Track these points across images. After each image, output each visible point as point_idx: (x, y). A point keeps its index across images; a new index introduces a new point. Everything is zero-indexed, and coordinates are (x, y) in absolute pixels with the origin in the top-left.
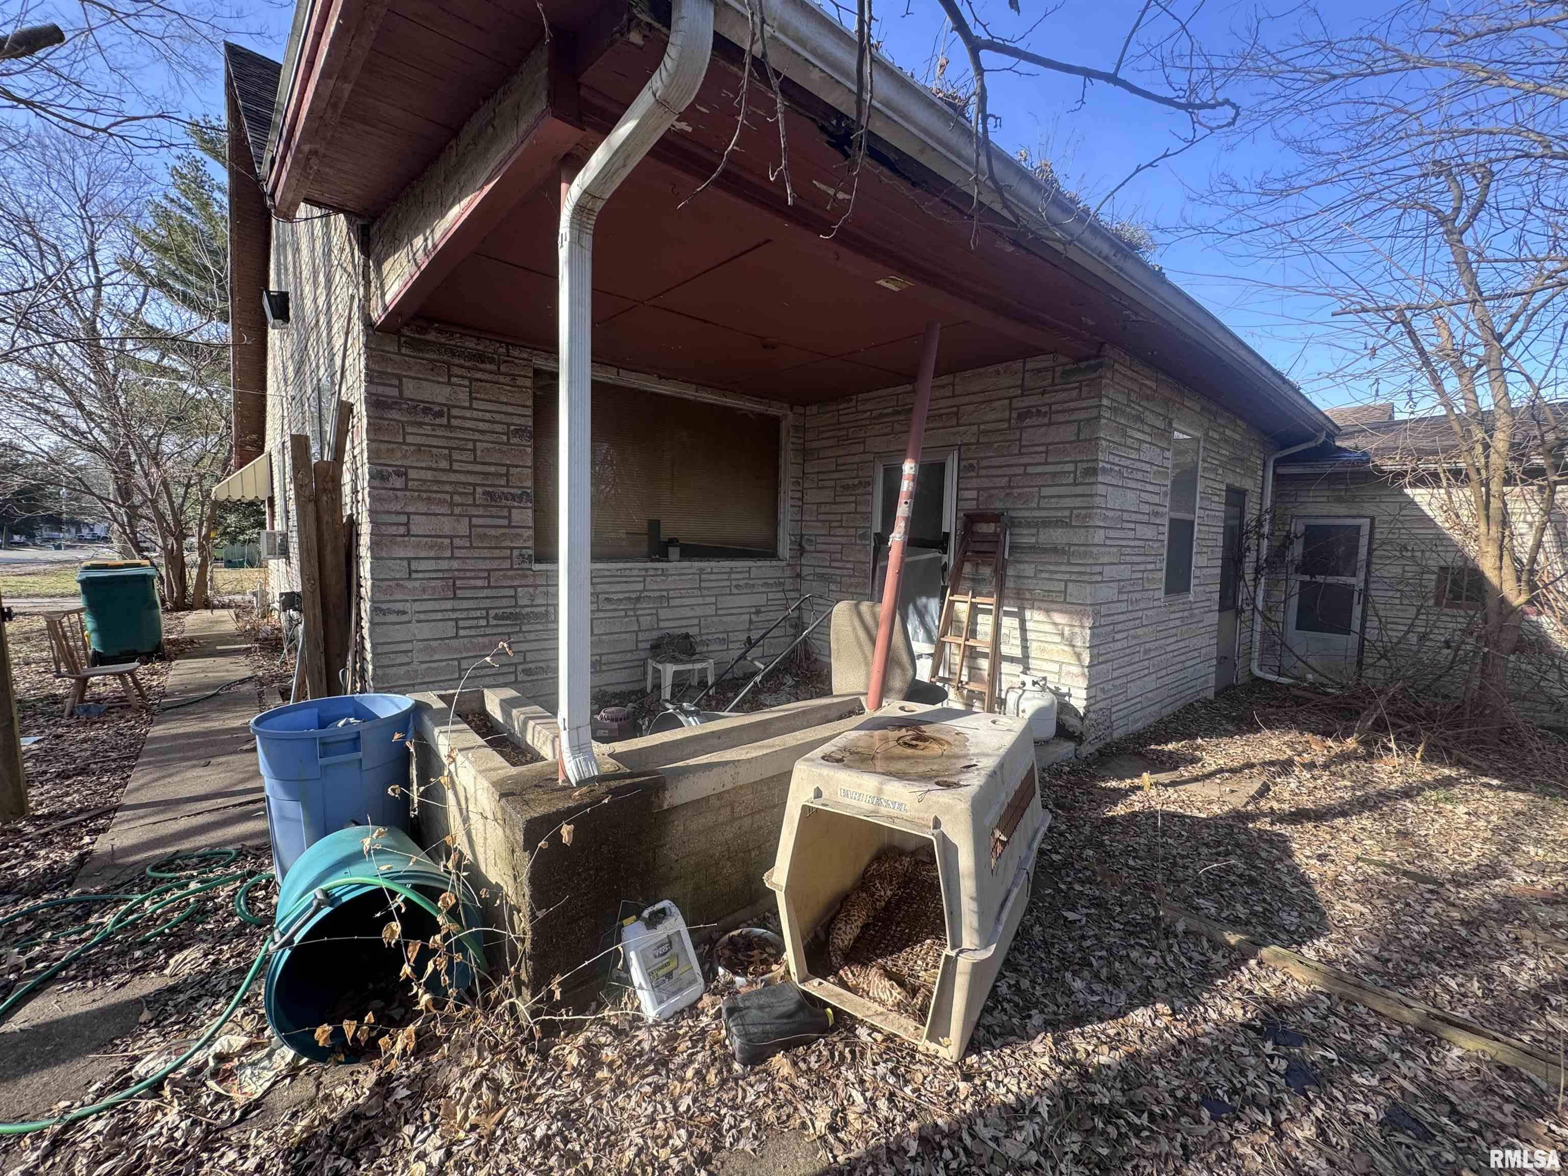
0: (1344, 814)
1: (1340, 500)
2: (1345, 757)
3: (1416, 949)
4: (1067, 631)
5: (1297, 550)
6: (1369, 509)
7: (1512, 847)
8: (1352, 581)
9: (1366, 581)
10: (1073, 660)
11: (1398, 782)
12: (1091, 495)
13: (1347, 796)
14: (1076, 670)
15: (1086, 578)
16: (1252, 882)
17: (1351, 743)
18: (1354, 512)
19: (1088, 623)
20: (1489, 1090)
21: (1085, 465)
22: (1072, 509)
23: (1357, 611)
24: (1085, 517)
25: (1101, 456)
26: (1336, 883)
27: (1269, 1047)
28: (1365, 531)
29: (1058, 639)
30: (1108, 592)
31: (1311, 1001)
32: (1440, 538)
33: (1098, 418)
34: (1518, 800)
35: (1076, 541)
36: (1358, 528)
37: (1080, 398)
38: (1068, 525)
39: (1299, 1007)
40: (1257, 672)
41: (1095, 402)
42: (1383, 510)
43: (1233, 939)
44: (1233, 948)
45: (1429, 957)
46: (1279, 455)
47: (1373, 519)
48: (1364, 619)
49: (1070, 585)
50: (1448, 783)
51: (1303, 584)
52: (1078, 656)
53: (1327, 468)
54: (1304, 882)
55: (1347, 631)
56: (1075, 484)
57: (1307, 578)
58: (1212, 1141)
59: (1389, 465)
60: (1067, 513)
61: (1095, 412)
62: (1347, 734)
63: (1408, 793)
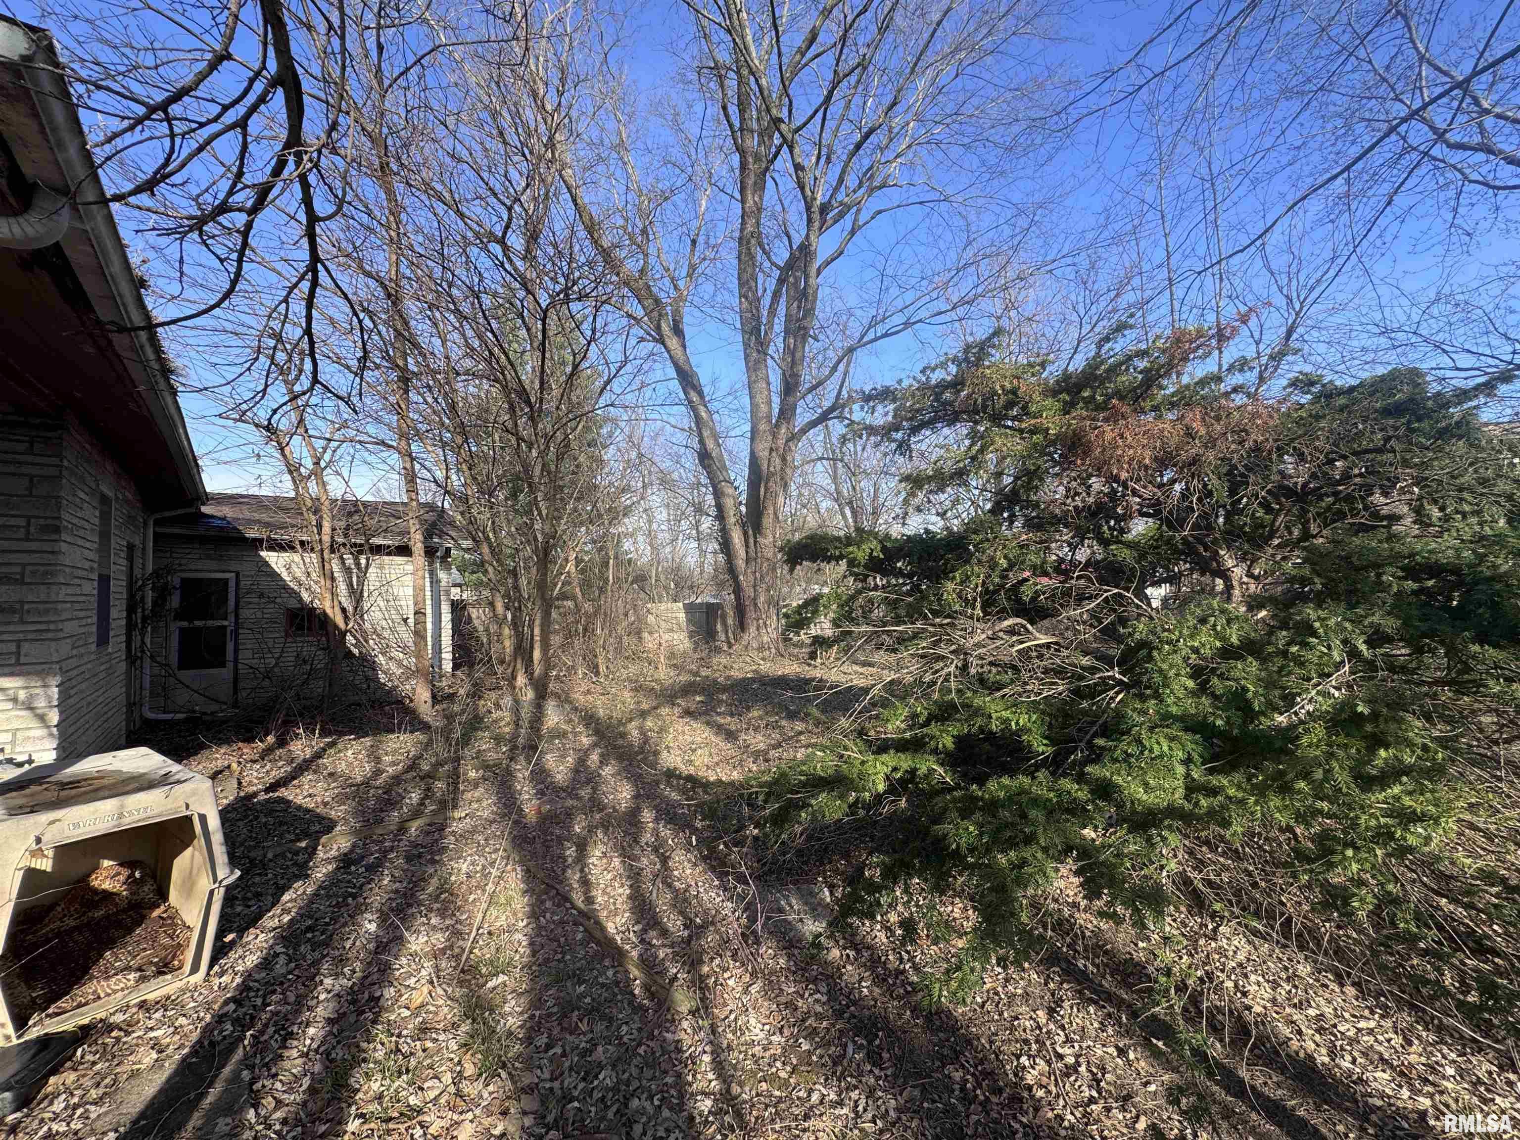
0: (294, 778)
1: (208, 557)
2: (269, 750)
3: (374, 811)
4: (22, 695)
5: (175, 601)
6: (234, 566)
7: (378, 760)
8: (226, 623)
9: (236, 623)
10: (35, 723)
11: (308, 753)
12: (53, 552)
13: (289, 769)
14: (41, 732)
15: (50, 635)
16: (281, 824)
17: (271, 739)
18: (223, 568)
19: (54, 681)
20: (428, 833)
21: (42, 522)
22: (24, 566)
23: (230, 647)
24: (46, 573)
25: (65, 516)
26: (325, 804)
27: (353, 868)
28: (232, 584)
29: (10, 705)
30: (65, 648)
31: (354, 846)
32: (285, 587)
33: (60, 477)
34: (368, 741)
35: (30, 598)
36: (226, 581)
37: (30, 452)
38: (21, 582)
39: (351, 851)
40: (150, 715)
41: (55, 461)
42: (247, 568)
43: (303, 844)
44: (306, 848)
45: (382, 811)
46: (158, 516)
47: (237, 574)
48: (236, 651)
49: (25, 647)
50: (332, 744)
51: (182, 630)
52: (42, 718)
53: (201, 531)
54: (308, 811)
55: (223, 665)
56: (27, 539)
57: (185, 624)
58: (358, 907)
59: (252, 533)
60: (18, 569)
61: (53, 471)
62: (267, 734)
63: (318, 755)
